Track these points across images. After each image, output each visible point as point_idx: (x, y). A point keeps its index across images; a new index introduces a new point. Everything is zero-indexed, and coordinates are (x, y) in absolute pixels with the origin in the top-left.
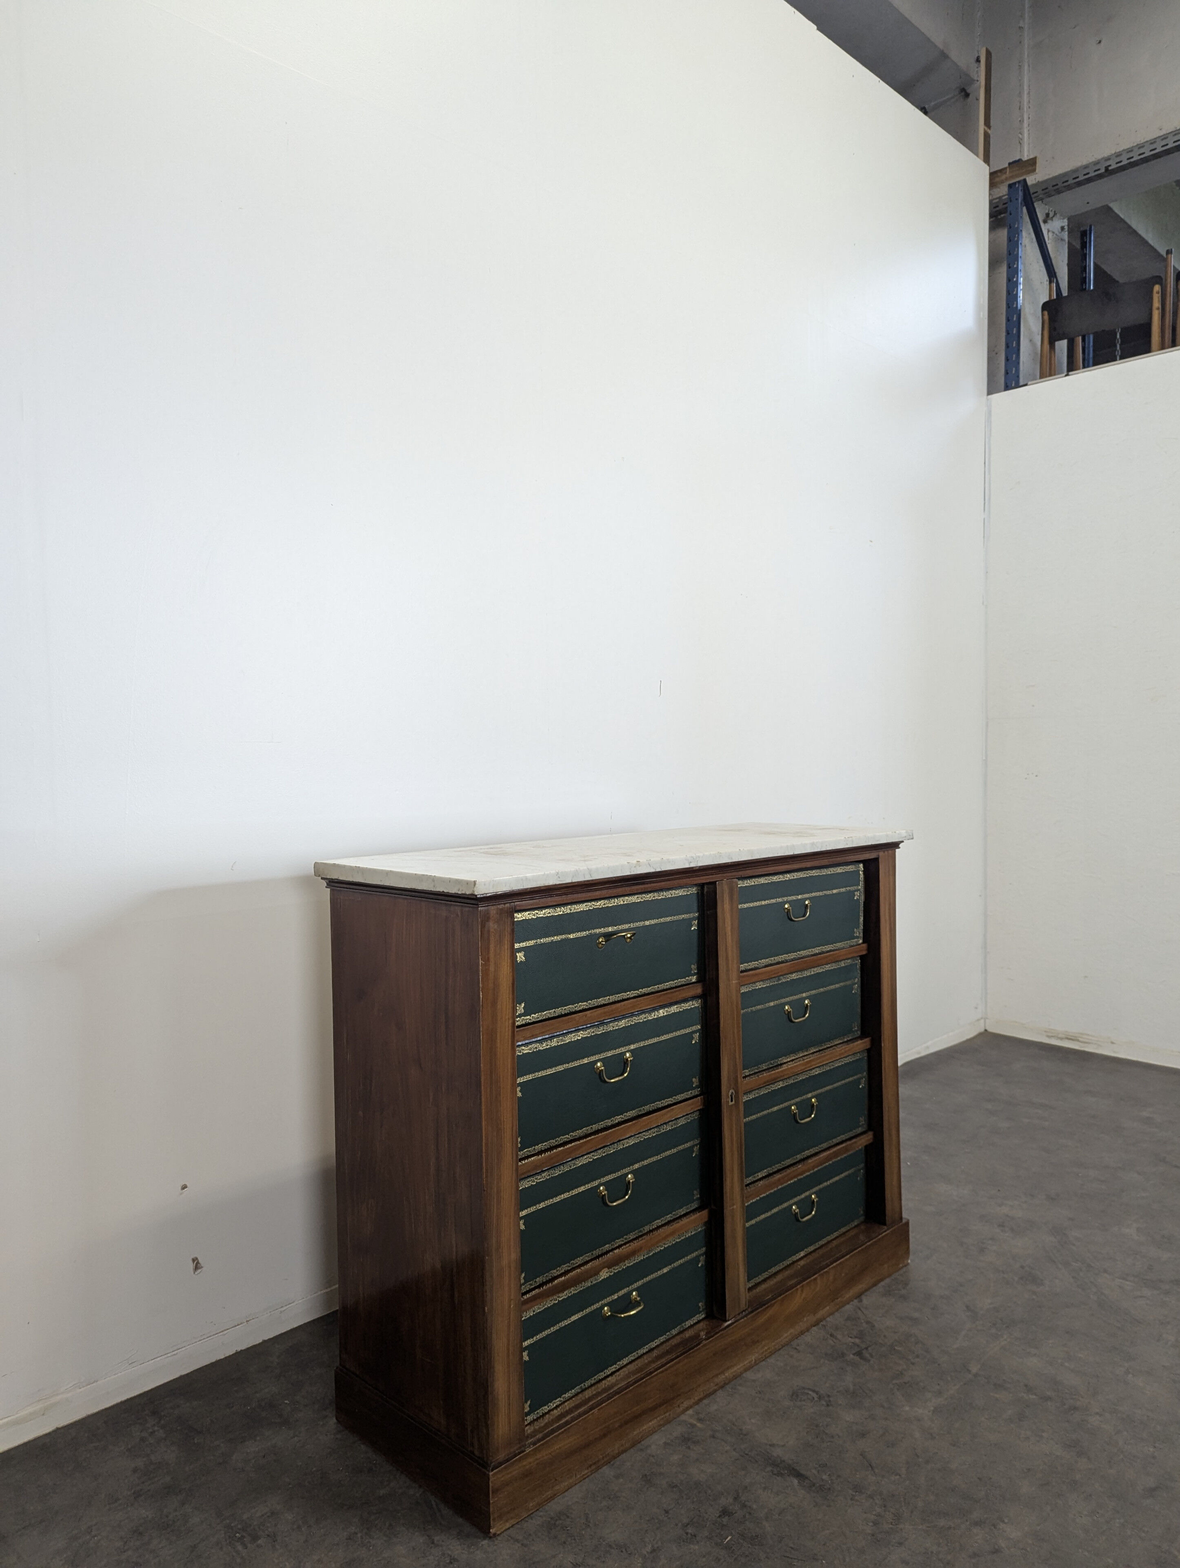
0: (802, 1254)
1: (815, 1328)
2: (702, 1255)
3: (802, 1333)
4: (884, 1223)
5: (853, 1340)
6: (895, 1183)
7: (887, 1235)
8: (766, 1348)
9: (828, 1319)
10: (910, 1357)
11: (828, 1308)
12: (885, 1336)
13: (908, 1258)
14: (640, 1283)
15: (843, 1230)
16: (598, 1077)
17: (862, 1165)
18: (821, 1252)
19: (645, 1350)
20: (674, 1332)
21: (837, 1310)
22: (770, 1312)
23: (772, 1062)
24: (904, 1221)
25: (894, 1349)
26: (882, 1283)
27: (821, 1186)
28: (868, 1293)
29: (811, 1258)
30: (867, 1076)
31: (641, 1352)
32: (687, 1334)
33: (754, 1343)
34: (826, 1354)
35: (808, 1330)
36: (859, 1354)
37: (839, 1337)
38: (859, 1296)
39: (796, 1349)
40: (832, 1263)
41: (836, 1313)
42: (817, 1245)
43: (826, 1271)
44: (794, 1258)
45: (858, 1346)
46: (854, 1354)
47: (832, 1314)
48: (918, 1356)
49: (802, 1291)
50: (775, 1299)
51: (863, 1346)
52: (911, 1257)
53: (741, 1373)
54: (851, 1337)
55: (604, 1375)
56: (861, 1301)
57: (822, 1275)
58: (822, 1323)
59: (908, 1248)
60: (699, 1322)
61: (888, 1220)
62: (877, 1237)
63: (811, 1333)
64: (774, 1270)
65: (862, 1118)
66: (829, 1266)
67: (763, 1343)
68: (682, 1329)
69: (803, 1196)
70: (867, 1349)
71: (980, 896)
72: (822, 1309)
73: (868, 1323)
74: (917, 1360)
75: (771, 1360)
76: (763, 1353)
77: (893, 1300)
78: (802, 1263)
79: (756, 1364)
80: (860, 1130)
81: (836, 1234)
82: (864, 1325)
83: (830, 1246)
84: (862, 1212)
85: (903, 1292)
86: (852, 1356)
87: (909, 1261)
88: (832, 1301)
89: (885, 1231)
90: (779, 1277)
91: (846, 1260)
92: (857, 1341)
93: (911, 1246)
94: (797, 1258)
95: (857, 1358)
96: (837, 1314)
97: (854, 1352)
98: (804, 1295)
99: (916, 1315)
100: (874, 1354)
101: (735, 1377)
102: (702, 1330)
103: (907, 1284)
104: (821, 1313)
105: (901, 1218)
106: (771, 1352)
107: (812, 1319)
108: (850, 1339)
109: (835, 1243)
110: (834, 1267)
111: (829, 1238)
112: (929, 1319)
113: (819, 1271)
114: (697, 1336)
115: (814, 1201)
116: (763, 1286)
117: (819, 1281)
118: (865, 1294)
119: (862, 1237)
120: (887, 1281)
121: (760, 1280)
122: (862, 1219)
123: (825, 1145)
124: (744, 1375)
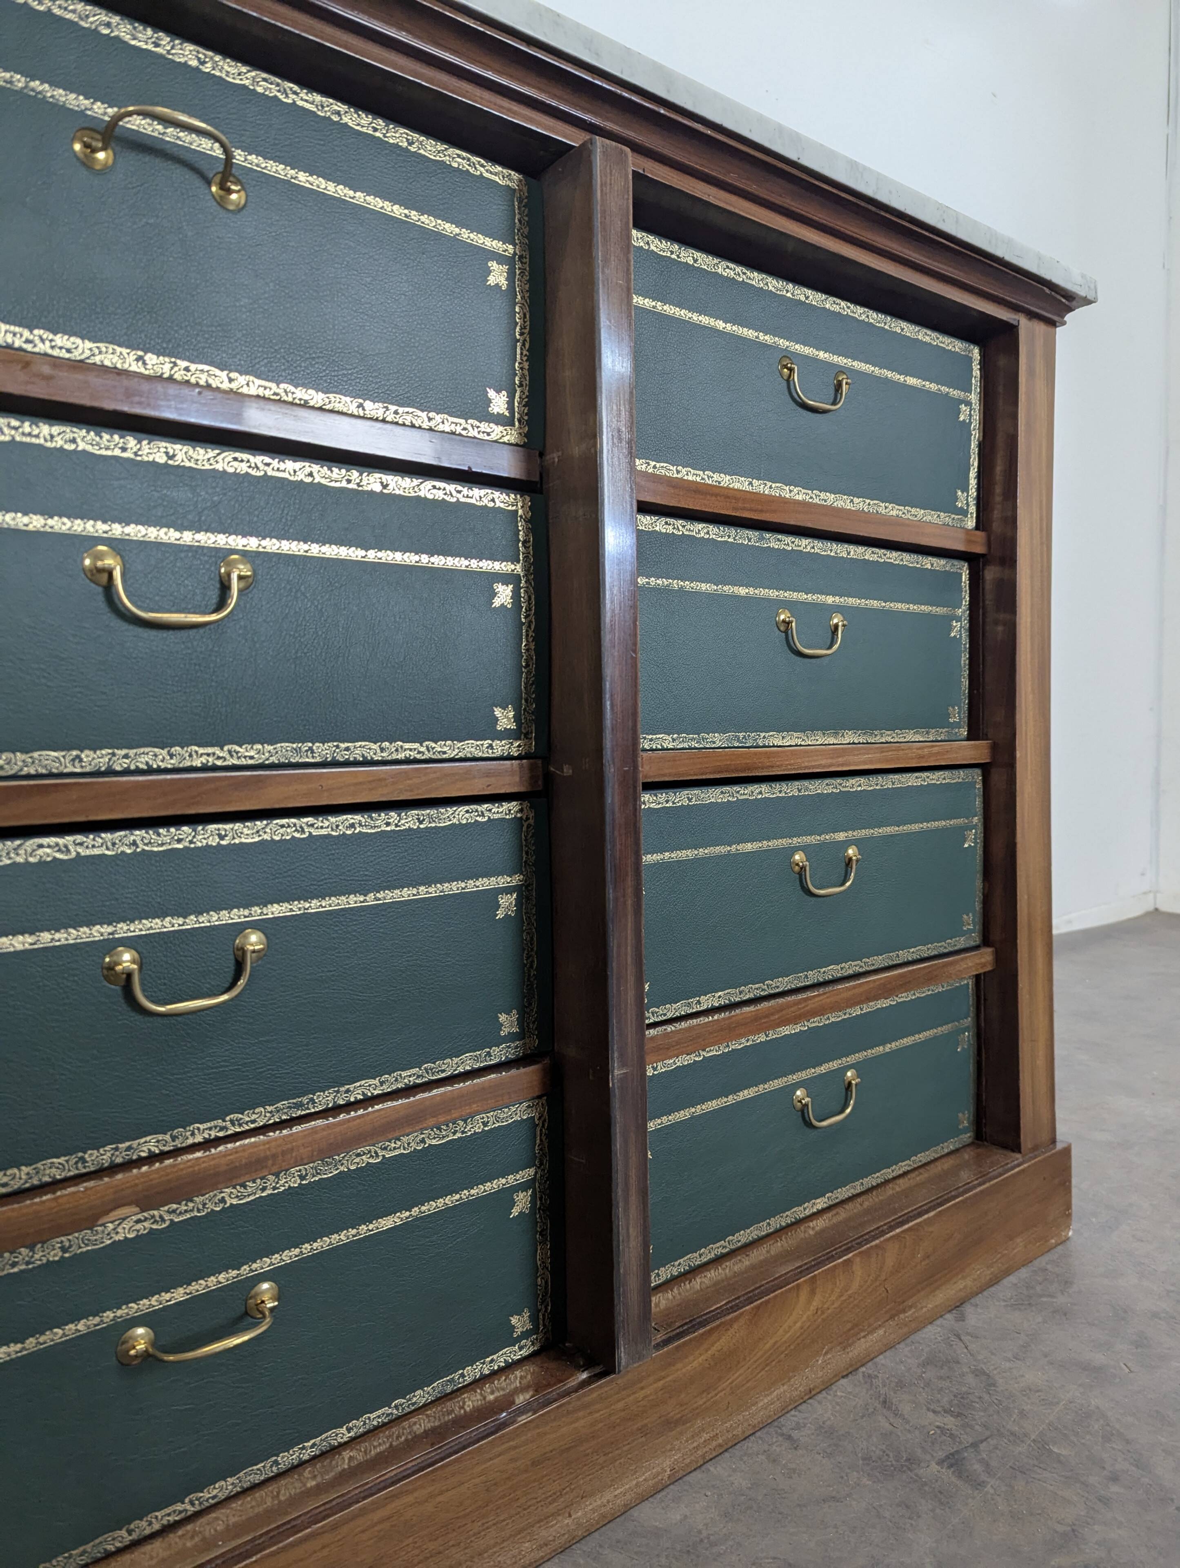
0: (820, 1203)
1: (843, 1381)
2: (523, 1187)
3: (811, 1394)
4: (1015, 1147)
5: (939, 1421)
6: (1041, 1062)
7: (1023, 1170)
8: (705, 1436)
9: (881, 1359)
10: (1093, 1480)
11: (881, 1332)
12: (1022, 1414)
13: (1068, 1227)
14: (288, 1256)
15: (922, 1158)
16: (101, 598)
17: (969, 1021)
18: (867, 1202)
19: (308, 1449)
20: (420, 1397)
21: (904, 1338)
22: (723, 1342)
23: (741, 735)
24: (1059, 1146)
25: (1050, 1451)
26: (1012, 1279)
27: (870, 1053)
28: (977, 1300)
29: (842, 1214)
30: (980, 824)
31: (287, 1459)
32: (471, 1402)
33: (670, 1424)
34: (867, 1459)
35: (827, 1386)
36: (954, 1461)
37: (906, 1409)
38: (957, 1305)
39: (789, 1438)
40: (892, 1228)
41: (902, 1345)
42: (857, 1187)
43: (876, 1246)
44: (801, 1212)
45: (952, 1436)
46: (940, 1463)
47: (890, 1347)
48: (1114, 1478)
49: (813, 1292)
50: (733, 1309)
51: (967, 1439)
52: (1074, 1225)
53: (627, 1509)
54: (934, 1412)
55: (128, 1539)
56: (962, 1318)
57: (867, 1253)
58: (863, 1369)
59: (1069, 1206)
60: (510, 1367)
61: (1026, 1140)
62: (1001, 1175)
63: (835, 1396)
64: (743, 1237)
65: (968, 915)
66: (883, 1233)
67: (699, 1423)
68: (449, 1389)
69: (823, 1069)
70: (975, 1445)
71: (1151, 709)
72: (864, 1337)
73: (978, 1373)
74: (1115, 1488)
75: (716, 1469)
76: (697, 1448)
77: (1040, 1319)
78: (819, 1224)
79: (675, 1479)
80: (961, 942)
81: (904, 1166)
82: (970, 1379)
83: (889, 1191)
84: (966, 1124)
85: (1061, 1300)
86: (934, 1467)
87: (1070, 1233)
88: (892, 1317)
89: (1019, 1165)
90: (758, 1255)
91: (929, 1222)
92: (950, 1422)
93: (1074, 1201)
94: (808, 1212)
95: (947, 1475)
96: (904, 1349)
97: (941, 1455)
98: (815, 1303)
99: (1099, 1358)
100: (994, 1463)
101: (609, 1520)
102: (522, 1389)
103: (1067, 1283)
104: (861, 1347)
105: (1054, 1141)
106: (720, 1446)
107: (839, 1359)
108: (931, 1415)
109: (903, 1183)
110: (898, 1235)
111: (889, 1173)
112: (1131, 1371)
113: (860, 1245)
114: (505, 1403)
115: (850, 1083)
116: (712, 1275)
117: (858, 1270)
118: (972, 1301)
119: (965, 1176)
120: (1024, 1273)
121: (704, 1259)
122: (967, 1137)
123: (879, 961)
124: (635, 1512)
